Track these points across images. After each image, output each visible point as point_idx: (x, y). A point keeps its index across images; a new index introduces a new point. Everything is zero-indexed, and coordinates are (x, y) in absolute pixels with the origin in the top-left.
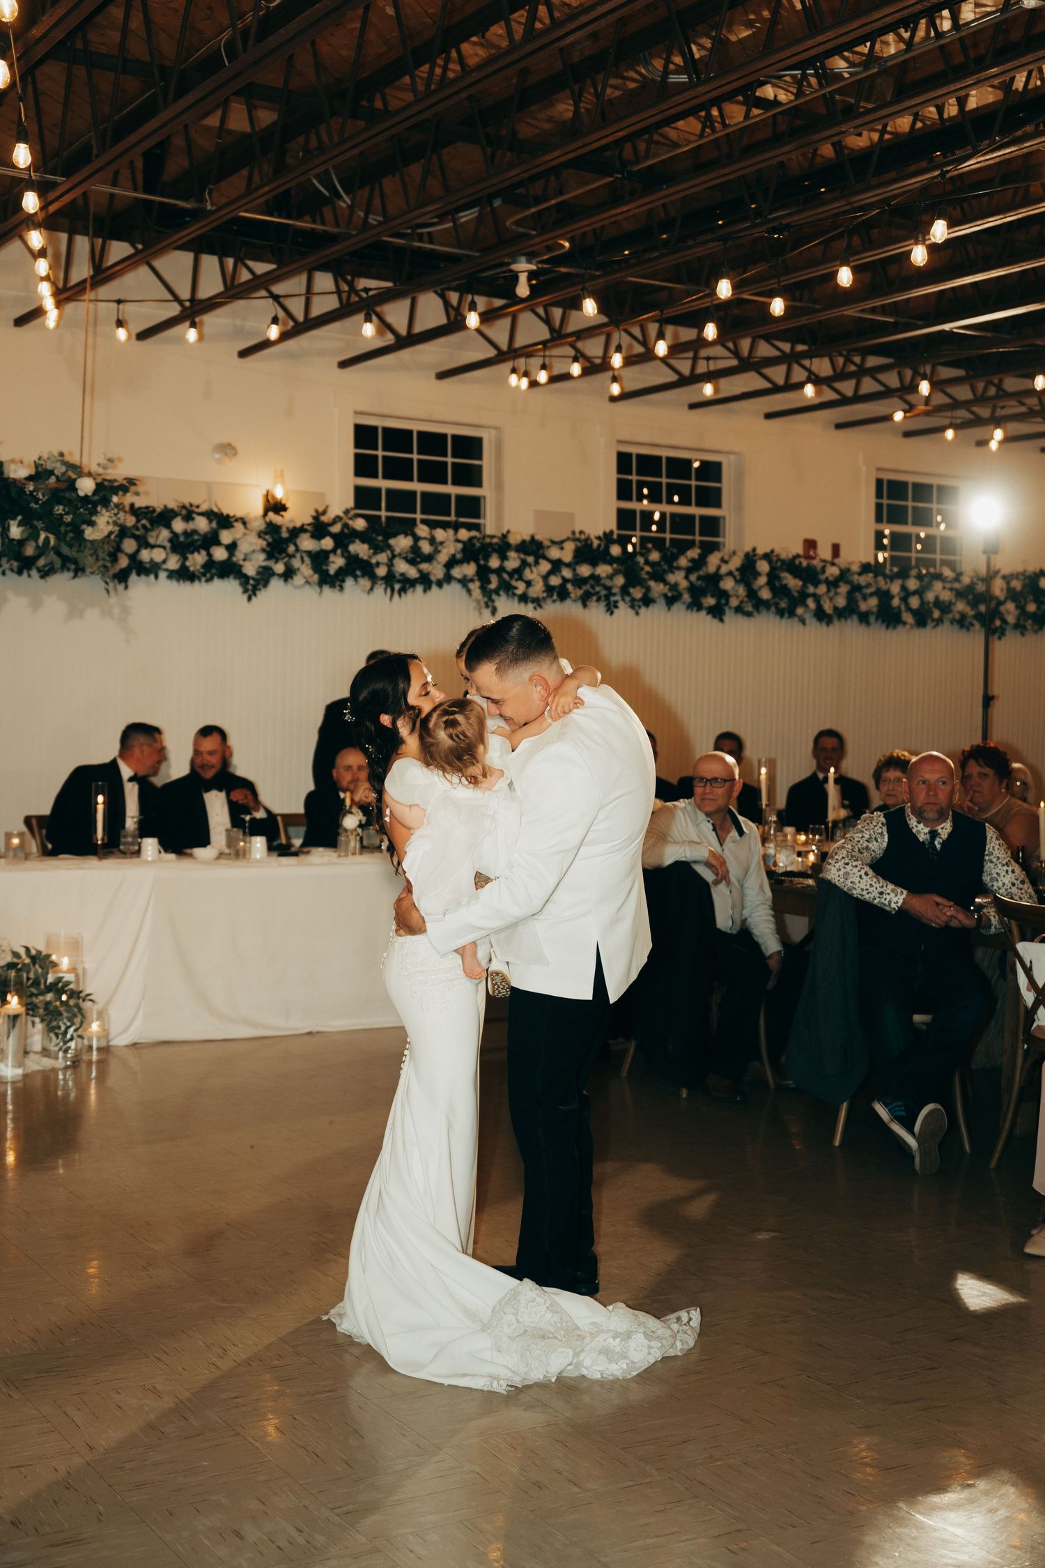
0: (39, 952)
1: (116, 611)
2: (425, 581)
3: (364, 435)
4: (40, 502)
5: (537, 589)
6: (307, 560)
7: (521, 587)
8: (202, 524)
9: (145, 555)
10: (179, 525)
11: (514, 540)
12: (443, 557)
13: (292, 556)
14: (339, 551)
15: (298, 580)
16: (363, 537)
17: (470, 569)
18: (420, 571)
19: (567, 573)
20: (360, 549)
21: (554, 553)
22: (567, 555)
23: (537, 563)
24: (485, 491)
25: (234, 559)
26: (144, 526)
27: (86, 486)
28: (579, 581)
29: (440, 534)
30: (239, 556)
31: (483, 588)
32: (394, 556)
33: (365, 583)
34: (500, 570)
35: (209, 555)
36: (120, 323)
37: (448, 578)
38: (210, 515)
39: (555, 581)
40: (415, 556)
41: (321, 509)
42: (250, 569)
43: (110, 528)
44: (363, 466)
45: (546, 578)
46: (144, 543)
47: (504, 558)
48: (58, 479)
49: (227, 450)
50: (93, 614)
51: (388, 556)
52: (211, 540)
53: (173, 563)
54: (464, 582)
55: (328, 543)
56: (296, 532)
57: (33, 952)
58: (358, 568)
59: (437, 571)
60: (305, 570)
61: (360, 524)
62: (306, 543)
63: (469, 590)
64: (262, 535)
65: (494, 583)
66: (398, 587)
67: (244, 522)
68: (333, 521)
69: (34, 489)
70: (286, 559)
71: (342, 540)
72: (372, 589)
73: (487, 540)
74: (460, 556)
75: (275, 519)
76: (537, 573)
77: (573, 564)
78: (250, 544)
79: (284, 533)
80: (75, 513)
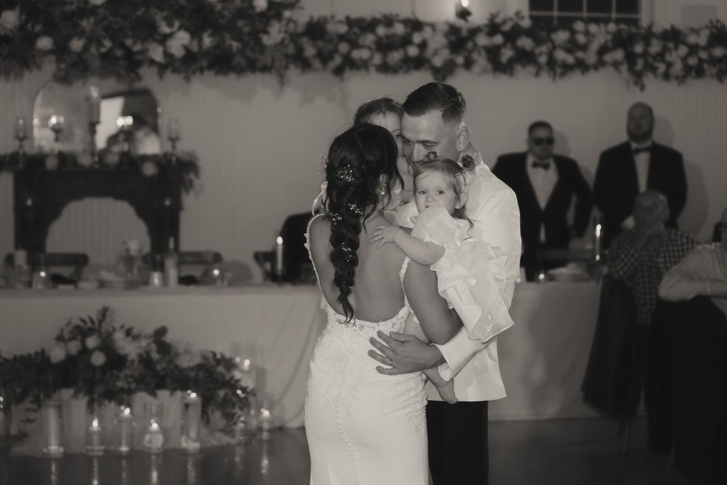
0: (223, 356)
2: (582, 66)
4: (226, 18)
5: (678, 68)
6: (483, 53)
7: (662, 67)
8: (399, 29)
9: (356, 54)
10: (381, 31)
11: (657, 29)
12: (595, 46)
13: (470, 51)
14: (508, 46)
15: (476, 69)
16: (529, 33)
17: (619, 55)
18: (576, 58)
19: (703, 55)
20: (525, 43)
21: (692, 39)
22: (702, 39)
23: (676, 47)
25: (425, 55)
26: (355, 33)
27: (260, 4)
28: (713, 61)
29: (593, 28)
30: (429, 52)
31: (631, 69)
32: (554, 47)
33: (531, 69)
34: (645, 54)
35: (406, 53)
37: (600, 64)
38: (406, 22)
39: (692, 61)
40: (572, 46)
41: (494, 11)
42: (438, 62)
43: (282, 35)
45: (684, 60)
46: (355, 45)
47: (648, 44)
51: (548, 48)
52: (406, 41)
53: (377, 59)
54: (616, 65)
55: (498, 39)
56: (475, 31)
57: (219, 356)
58: (525, 58)
59: (590, 58)
60: (481, 61)
61: (526, 23)
62: (482, 40)
63: (619, 71)
64: (446, 35)
65: (640, 65)
66: (559, 70)
67: (433, 26)
68: (505, 22)
69: (223, 9)
70: (466, 53)
71: (511, 37)
72: (537, 74)
73: (634, 30)
74: (610, 45)
75: (460, 23)
76: (677, 56)
77: (708, 47)
78: (437, 42)
79: (464, 33)
80: (252, 25)
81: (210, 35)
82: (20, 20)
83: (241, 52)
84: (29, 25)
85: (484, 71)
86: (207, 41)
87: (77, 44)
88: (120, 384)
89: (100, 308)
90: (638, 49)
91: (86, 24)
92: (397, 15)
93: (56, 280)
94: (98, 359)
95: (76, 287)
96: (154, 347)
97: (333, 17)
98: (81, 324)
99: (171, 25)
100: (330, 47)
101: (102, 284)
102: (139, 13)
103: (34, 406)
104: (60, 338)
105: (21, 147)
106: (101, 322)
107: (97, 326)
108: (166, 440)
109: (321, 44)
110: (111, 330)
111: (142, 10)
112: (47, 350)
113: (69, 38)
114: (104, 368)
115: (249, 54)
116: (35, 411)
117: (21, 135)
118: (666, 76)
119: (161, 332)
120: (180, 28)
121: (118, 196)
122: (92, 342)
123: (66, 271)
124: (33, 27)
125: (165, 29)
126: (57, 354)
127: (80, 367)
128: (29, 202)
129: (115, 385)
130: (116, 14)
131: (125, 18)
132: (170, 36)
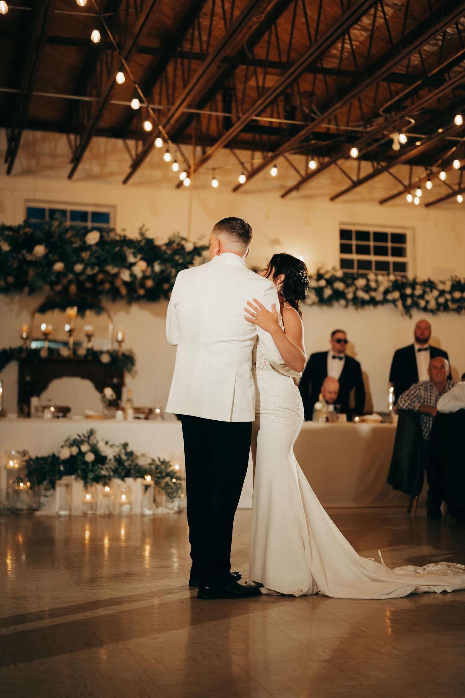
0: (164, 460)
2: (373, 302)
3: (345, 234)
4: (168, 254)
5: (433, 304)
6: (313, 292)
7: (422, 303)
11: (420, 280)
12: (382, 289)
14: (329, 287)
15: (308, 301)
16: (341, 280)
17: (396, 295)
18: (370, 296)
19: (448, 296)
21: (441, 287)
22: (448, 287)
23: (431, 291)
24: (408, 259)
28: (454, 300)
29: (380, 278)
31: (404, 304)
32: (357, 289)
33: (343, 302)
34: (412, 296)
36: (214, 178)
37: (385, 301)
39: (441, 300)
40: (367, 289)
41: (319, 266)
44: (345, 249)
45: (436, 299)
47: (414, 288)
48: (178, 245)
49: (276, 242)
51: (354, 289)
54: (394, 302)
57: (162, 460)
58: (338, 295)
59: (379, 296)
60: (311, 296)
61: (339, 274)
62: (313, 283)
63: (396, 306)
65: (409, 301)
66: (359, 305)
68: (327, 272)
69: (166, 249)
71: (330, 282)
72: (346, 306)
73: (405, 280)
74: (391, 289)
76: (431, 296)
77: (451, 292)
80: (184, 258)
81: (160, 264)
82: (46, 251)
84: (51, 255)
85: (313, 304)
86: (157, 268)
87: (79, 268)
88: (104, 472)
89: (88, 430)
90: (408, 291)
91: (85, 255)
94: (90, 457)
96: (123, 451)
98: (77, 438)
99: (135, 256)
101: (87, 417)
102: (116, 250)
103: (49, 486)
104: (65, 446)
105: (24, 344)
106: (89, 437)
107: (87, 439)
108: (131, 509)
110: (96, 442)
111: (119, 248)
113: (74, 263)
114: (94, 463)
117: (25, 336)
118: (425, 309)
119: (125, 445)
120: (142, 259)
121: (84, 376)
122: (85, 448)
124: (53, 256)
125: (132, 259)
126: (65, 454)
127: (79, 462)
128: (28, 378)
129: (100, 473)
130: (103, 249)
131: (108, 252)
132: (134, 264)
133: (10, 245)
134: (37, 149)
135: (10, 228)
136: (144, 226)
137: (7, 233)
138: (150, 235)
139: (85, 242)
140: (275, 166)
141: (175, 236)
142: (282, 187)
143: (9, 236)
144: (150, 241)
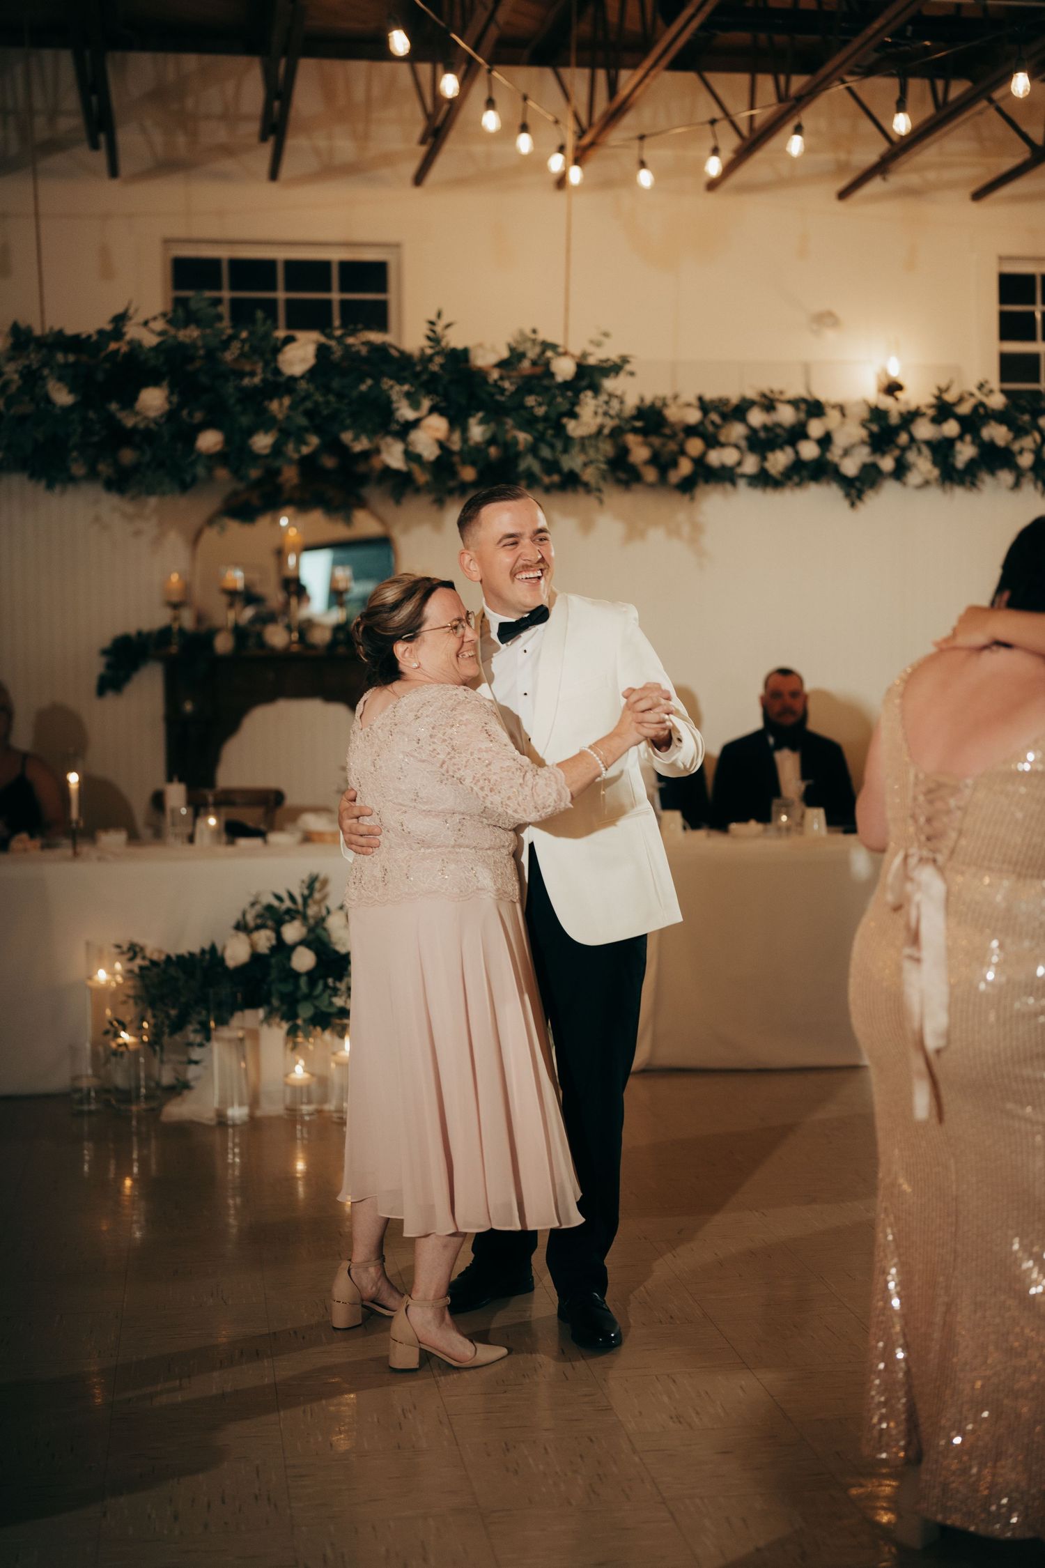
1: (686, 529)
3: (1013, 287)
4: (507, 393)
6: (926, 451)
8: (786, 415)
9: (716, 457)
10: (756, 418)
13: (904, 449)
14: (968, 438)
15: (914, 478)
16: (1000, 417)
25: (829, 456)
26: (713, 423)
27: (564, 369)
30: (835, 454)
33: (1006, 477)
35: (797, 453)
36: (643, 164)
38: (795, 403)
41: (943, 385)
42: (850, 467)
43: (599, 420)
44: (1013, 327)
46: (712, 442)
48: (534, 363)
49: (826, 319)
50: (656, 535)
51: (1035, 441)
52: (797, 434)
53: (750, 465)
56: (911, 417)
58: (996, 459)
60: (923, 466)
61: (997, 401)
62: (924, 430)
64: (864, 424)
67: (842, 409)
68: (961, 400)
69: (502, 378)
70: (897, 453)
71: (972, 423)
72: (1017, 485)
75: (887, 402)
78: (849, 433)
79: (894, 419)
80: (550, 404)
81: (481, 422)
82: (170, 402)
83: (533, 450)
84: (185, 413)
85: (928, 483)
86: (477, 432)
87: (262, 442)
88: (340, 1001)
89: (305, 877)
91: (277, 407)
92: (781, 393)
93: (234, 831)
94: (304, 960)
95: (266, 842)
97: (676, 397)
98: (276, 903)
99: (415, 405)
100: (672, 446)
101: (308, 838)
102: (363, 387)
103: (198, 1038)
104: (241, 927)
105: (176, 619)
106: (305, 899)
107: (300, 907)
109: (656, 441)
110: (324, 912)
111: (369, 382)
112: (219, 948)
113: (251, 432)
114: (312, 975)
115: (546, 452)
116: (201, 1045)
117: (175, 598)
120: (433, 410)
121: (329, 695)
122: (292, 932)
123: (250, 816)
124: (190, 415)
125: (406, 413)
126: (237, 952)
127: (274, 974)
128: (188, 707)
129: (331, 1004)
130: (327, 389)
131: (340, 396)
132: (415, 424)
133: (71, 391)
134: (190, 103)
135: (75, 343)
136: (439, 315)
137: (60, 357)
138: (455, 340)
139: (277, 372)
140: (798, 130)
141: (523, 337)
142: (842, 168)
143: (66, 365)
144: (459, 358)
